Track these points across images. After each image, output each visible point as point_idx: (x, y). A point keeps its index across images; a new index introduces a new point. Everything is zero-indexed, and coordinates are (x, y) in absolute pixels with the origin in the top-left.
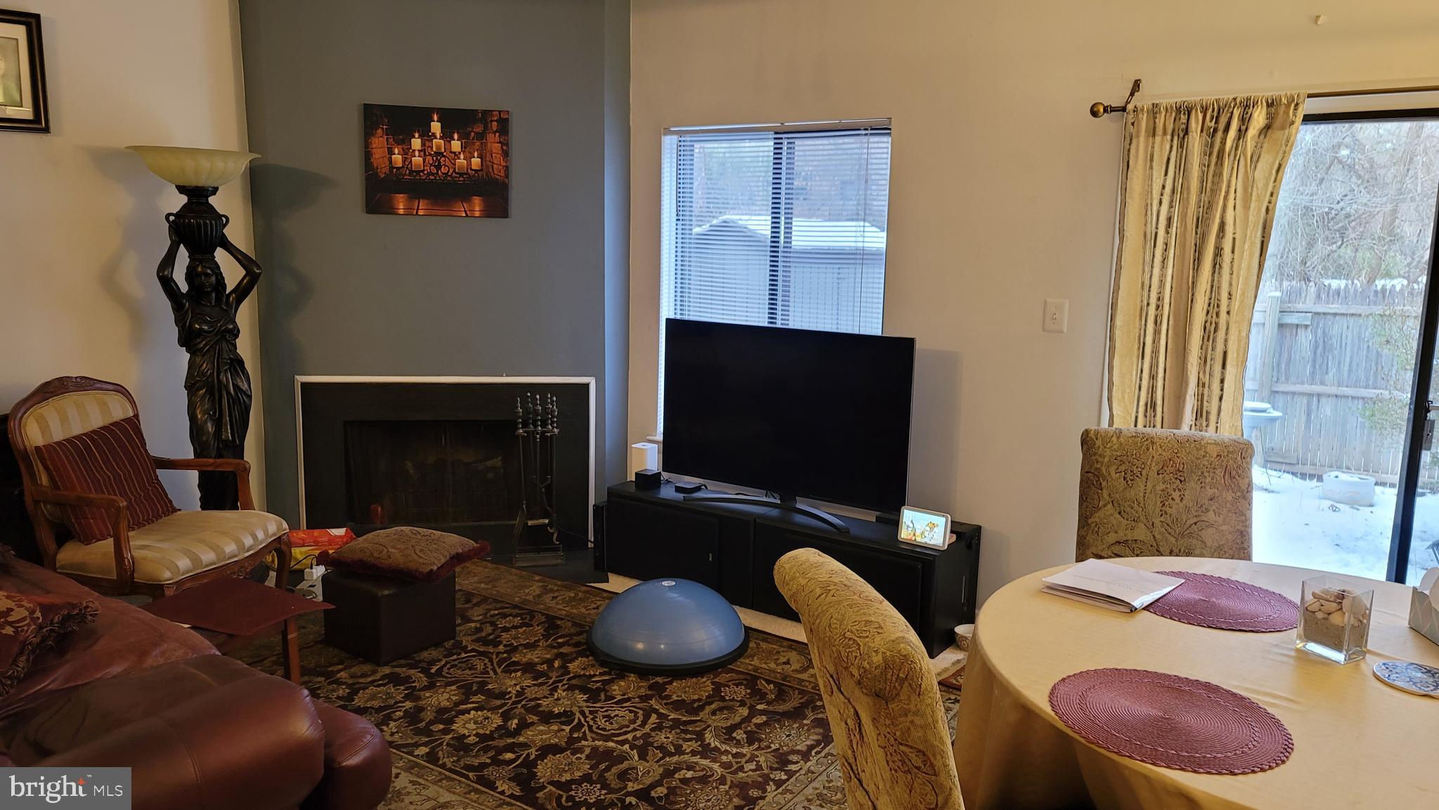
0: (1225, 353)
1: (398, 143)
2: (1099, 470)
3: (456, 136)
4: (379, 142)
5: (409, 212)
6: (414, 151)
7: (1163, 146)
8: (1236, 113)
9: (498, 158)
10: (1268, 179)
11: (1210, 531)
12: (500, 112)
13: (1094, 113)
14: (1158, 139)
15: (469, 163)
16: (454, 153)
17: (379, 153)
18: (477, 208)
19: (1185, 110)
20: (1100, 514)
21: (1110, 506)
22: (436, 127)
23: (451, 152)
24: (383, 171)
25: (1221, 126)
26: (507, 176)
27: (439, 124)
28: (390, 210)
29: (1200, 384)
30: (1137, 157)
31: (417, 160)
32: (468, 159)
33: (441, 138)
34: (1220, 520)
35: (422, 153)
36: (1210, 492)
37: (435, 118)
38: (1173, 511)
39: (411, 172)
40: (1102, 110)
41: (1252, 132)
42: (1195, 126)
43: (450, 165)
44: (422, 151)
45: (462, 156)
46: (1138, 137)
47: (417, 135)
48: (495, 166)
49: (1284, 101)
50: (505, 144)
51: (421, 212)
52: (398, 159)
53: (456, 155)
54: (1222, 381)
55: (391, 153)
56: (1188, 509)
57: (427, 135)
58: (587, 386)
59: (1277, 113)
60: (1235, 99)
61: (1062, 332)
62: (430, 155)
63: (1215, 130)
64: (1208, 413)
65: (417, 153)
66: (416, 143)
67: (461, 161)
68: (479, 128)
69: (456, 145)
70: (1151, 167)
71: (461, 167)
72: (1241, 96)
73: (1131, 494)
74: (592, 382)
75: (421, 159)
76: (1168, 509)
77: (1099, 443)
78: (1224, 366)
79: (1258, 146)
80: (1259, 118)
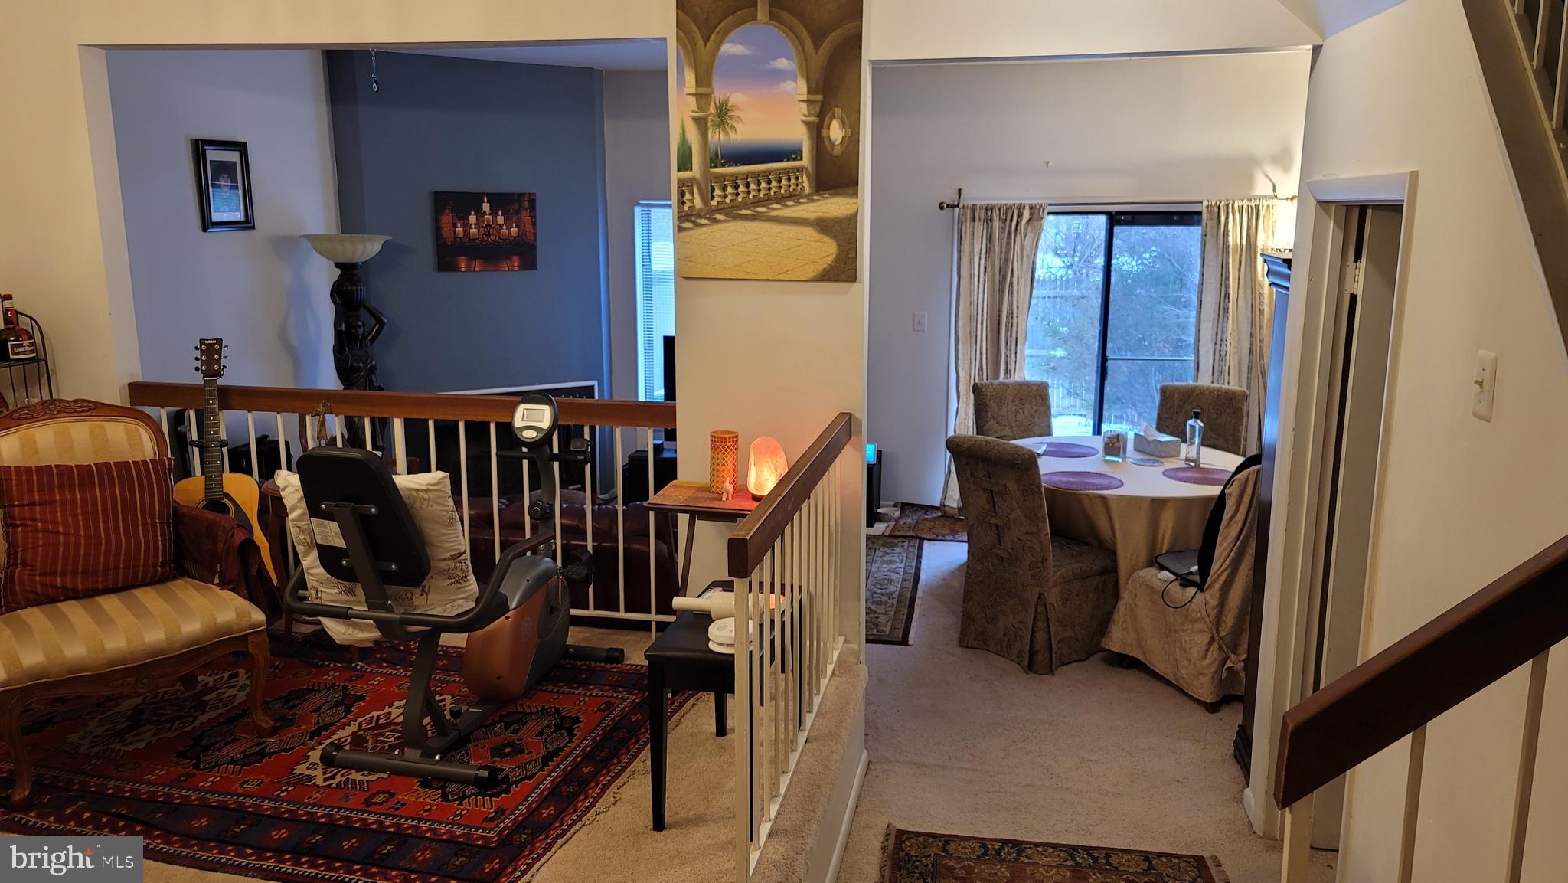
0: (1017, 338)
1: (460, 219)
2: (985, 403)
3: (500, 213)
4: (446, 219)
5: (469, 269)
6: (471, 224)
7: (980, 228)
8: (1016, 212)
9: (529, 227)
10: (1032, 247)
11: (1037, 427)
12: (530, 194)
13: (941, 208)
14: (976, 223)
15: (510, 232)
16: (500, 225)
17: (446, 229)
18: (516, 264)
19: (989, 209)
20: (989, 424)
21: (992, 420)
22: (486, 206)
23: (497, 225)
24: (450, 240)
25: (1009, 219)
26: (535, 240)
27: (488, 204)
28: (454, 268)
29: (1006, 356)
30: (966, 233)
31: (473, 231)
32: (509, 229)
33: (490, 214)
34: (1040, 421)
35: (477, 226)
36: (1035, 408)
37: (486, 200)
38: (1020, 419)
39: (470, 239)
40: (945, 206)
41: (1024, 222)
42: (996, 217)
43: (497, 234)
44: (477, 224)
45: (505, 227)
46: (966, 222)
47: (473, 213)
48: (528, 233)
49: (1038, 207)
50: (533, 217)
51: (477, 269)
52: (460, 230)
53: (501, 226)
54: (1016, 353)
55: (455, 226)
56: (1026, 417)
57: (480, 213)
58: (592, 387)
59: (1034, 213)
60: (1014, 204)
61: (924, 331)
62: (483, 227)
63: (1006, 220)
64: (1010, 371)
65: (473, 226)
66: (473, 219)
67: (504, 230)
68: (516, 207)
69: (500, 219)
70: (973, 239)
71: (504, 233)
72: (1018, 202)
73: (1001, 413)
74: (595, 383)
75: (476, 230)
76: (1018, 419)
77: (984, 389)
78: (1016, 345)
79: (1026, 229)
80: (1026, 215)
